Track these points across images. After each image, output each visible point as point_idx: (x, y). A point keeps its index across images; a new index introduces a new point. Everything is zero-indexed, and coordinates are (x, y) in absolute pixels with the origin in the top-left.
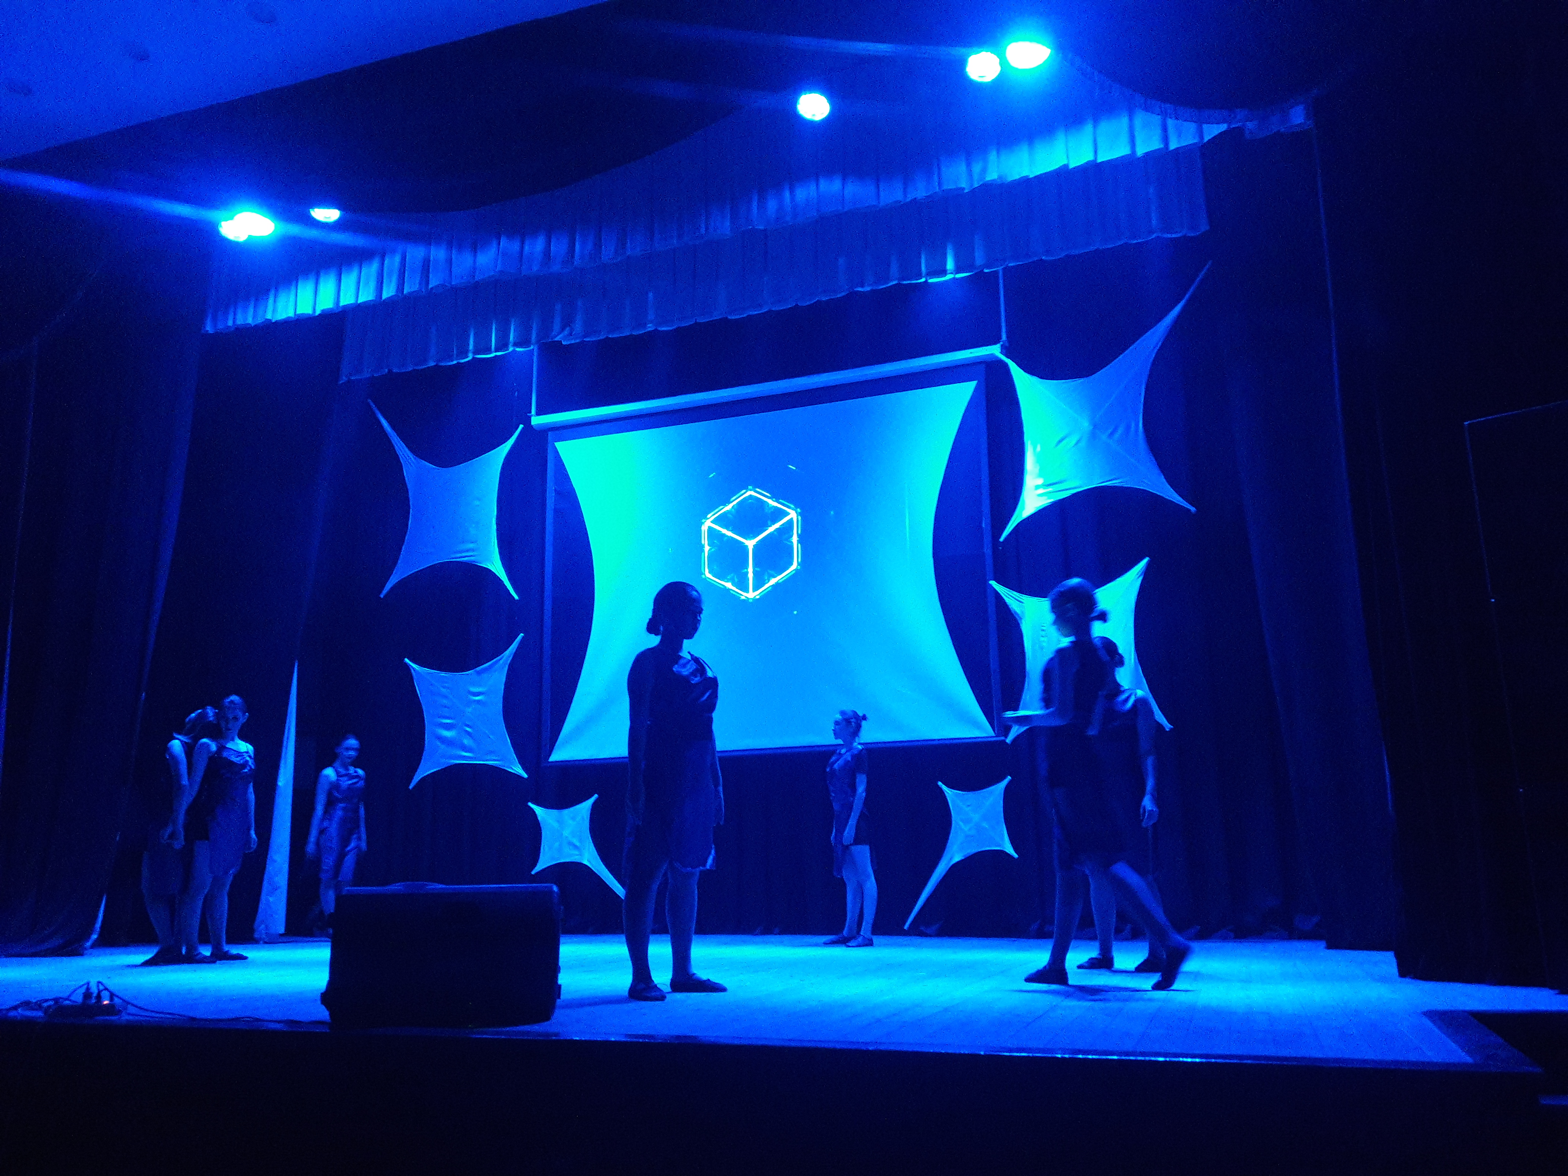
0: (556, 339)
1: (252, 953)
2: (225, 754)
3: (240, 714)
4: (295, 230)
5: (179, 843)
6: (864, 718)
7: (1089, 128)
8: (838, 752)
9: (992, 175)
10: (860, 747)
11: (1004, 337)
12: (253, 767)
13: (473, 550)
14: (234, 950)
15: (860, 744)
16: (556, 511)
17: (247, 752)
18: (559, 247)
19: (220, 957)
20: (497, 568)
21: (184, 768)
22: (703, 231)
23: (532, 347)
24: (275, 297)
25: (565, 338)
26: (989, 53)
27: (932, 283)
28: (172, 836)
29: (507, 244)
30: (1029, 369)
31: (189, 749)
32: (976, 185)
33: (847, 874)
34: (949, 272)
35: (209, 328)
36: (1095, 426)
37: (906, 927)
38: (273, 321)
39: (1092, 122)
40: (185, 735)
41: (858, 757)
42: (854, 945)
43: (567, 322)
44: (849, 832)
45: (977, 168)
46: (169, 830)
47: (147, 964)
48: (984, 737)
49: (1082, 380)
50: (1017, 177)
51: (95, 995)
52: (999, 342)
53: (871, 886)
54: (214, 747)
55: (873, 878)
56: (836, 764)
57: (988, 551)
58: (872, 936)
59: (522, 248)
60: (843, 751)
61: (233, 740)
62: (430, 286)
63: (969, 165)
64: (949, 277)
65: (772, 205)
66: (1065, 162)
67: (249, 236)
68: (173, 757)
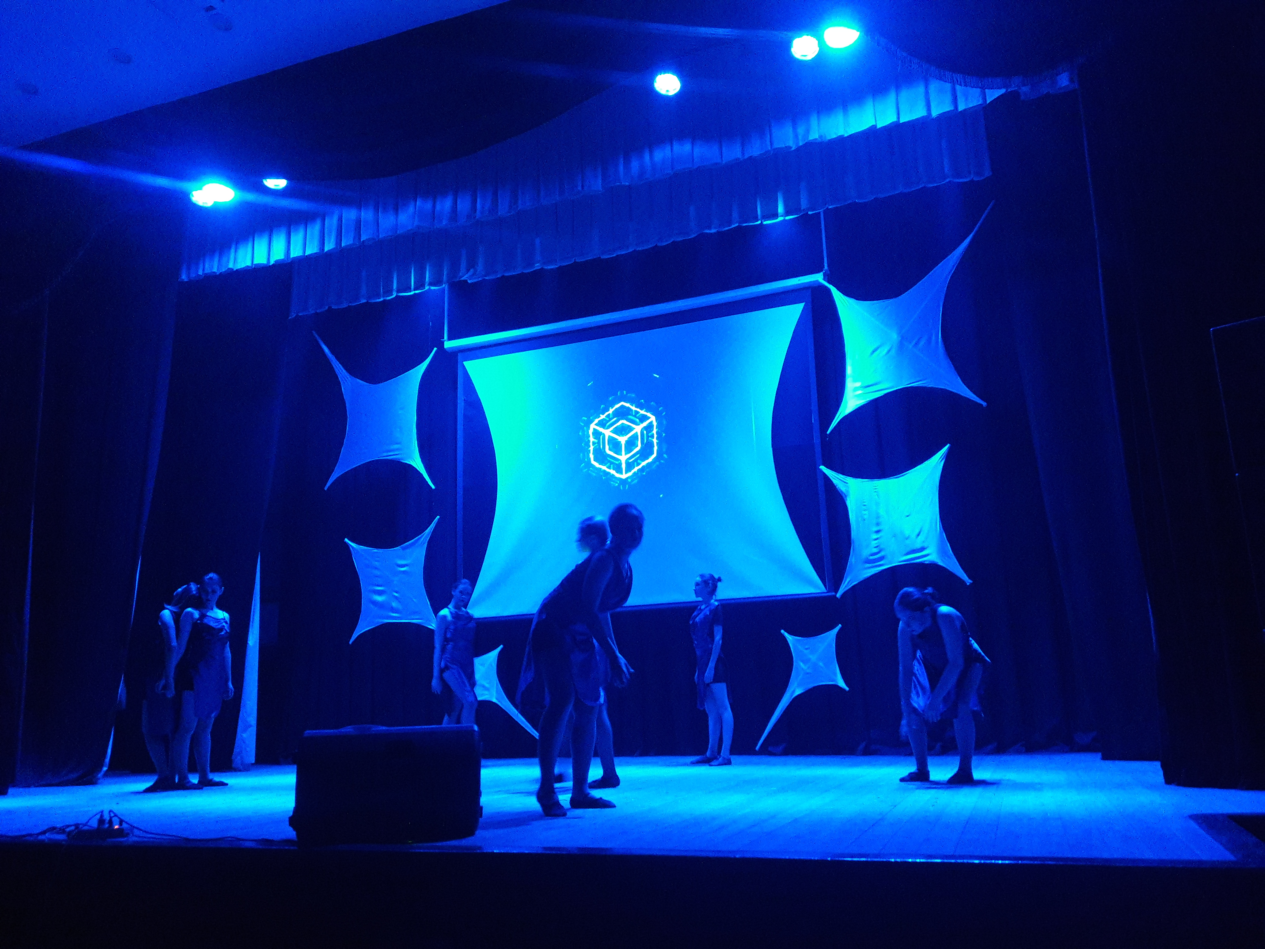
0: (462, 279)
1: (231, 780)
2: (205, 621)
3: (218, 588)
4: (250, 197)
5: (171, 693)
6: (719, 580)
7: (892, 96)
8: (699, 607)
9: (814, 136)
10: (716, 603)
11: (826, 267)
12: (228, 631)
13: (398, 449)
14: (217, 778)
15: (716, 600)
16: (465, 416)
17: (224, 619)
18: (464, 205)
19: (206, 784)
20: (417, 463)
21: (173, 633)
22: (580, 188)
23: (444, 286)
24: (236, 251)
25: (471, 278)
26: (809, 37)
27: (766, 225)
28: (165, 687)
29: (422, 205)
30: (846, 293)
31: (176, 616)
32: (801, 144)
33: (708, 707)
34: (779, 216)
35: (184, 277)
36: (902, 338)
37: (757, 748)
38: (235, 270)
39: (894, 89)
40: (174, 605)
41: (715, 611)
42: (715, 764)
43: (472, 264)
44: (709, 673)
45: (801, 130)
46: (163, 682)
47: (148, 791)
48: (818, 593)
49: (891, 300)
50: (835, 136)
51: (107, 821)
52: (822, 271)
53: (728, 715)
54: (196, 614)
55: (729, 709)
56: (697, 618)
57: (817, 440)
58: (730, 756)
59: (434, 206)
60: (703, 607)
61: (212, 609)
62: (362, 240)
63: (795, 129)
64: (780, 219)
65: (635, 165)
66: (874, 124)
67: (214, 202)
68: (164, 624)
